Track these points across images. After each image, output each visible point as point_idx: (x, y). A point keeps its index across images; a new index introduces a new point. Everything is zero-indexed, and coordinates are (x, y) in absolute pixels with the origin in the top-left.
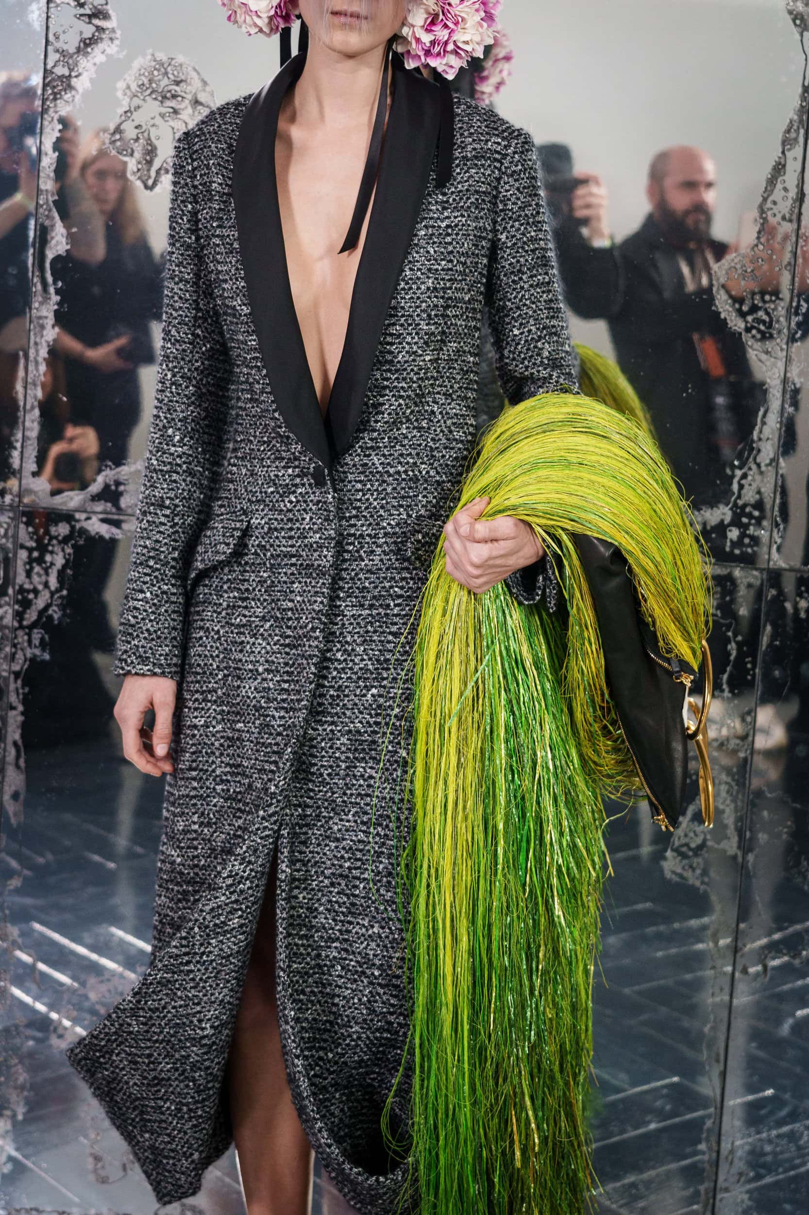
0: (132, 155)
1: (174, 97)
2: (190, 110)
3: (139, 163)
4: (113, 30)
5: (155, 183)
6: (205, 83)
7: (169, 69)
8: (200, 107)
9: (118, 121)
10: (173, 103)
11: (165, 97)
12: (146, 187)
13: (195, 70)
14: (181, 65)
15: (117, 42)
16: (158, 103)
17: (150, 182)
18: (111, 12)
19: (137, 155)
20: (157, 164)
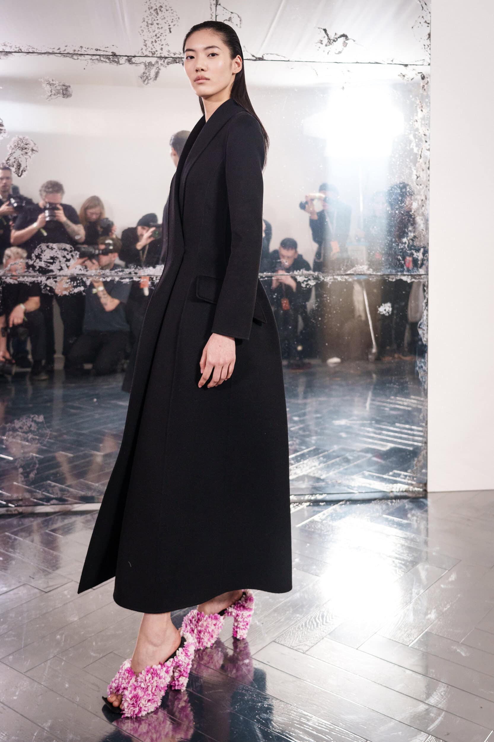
0: (13, 166)
1: (26, 149)
2: (31, 152)
3: (16, 169)
4: (5, 130)
5: (21, 175)
6: (35, 144)
7: (24, 140)
8: (34, 152)
9: (8, 157)
10: (25, 151)
11: (23, 149)
12: (19, 176)
13: (32, 140)
14: (27, 139)
15: (6, 133)
16: (20, 151)
17: (20, 174)
18: (4, 125)
19: (15, 166)
20: (21, 169)
